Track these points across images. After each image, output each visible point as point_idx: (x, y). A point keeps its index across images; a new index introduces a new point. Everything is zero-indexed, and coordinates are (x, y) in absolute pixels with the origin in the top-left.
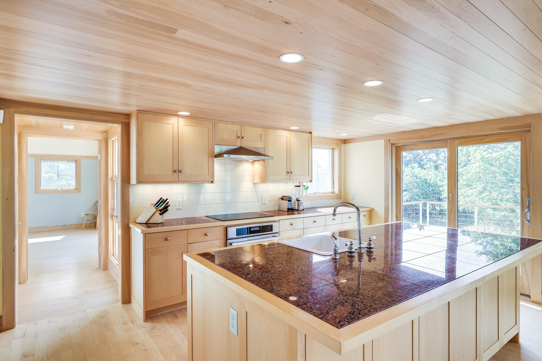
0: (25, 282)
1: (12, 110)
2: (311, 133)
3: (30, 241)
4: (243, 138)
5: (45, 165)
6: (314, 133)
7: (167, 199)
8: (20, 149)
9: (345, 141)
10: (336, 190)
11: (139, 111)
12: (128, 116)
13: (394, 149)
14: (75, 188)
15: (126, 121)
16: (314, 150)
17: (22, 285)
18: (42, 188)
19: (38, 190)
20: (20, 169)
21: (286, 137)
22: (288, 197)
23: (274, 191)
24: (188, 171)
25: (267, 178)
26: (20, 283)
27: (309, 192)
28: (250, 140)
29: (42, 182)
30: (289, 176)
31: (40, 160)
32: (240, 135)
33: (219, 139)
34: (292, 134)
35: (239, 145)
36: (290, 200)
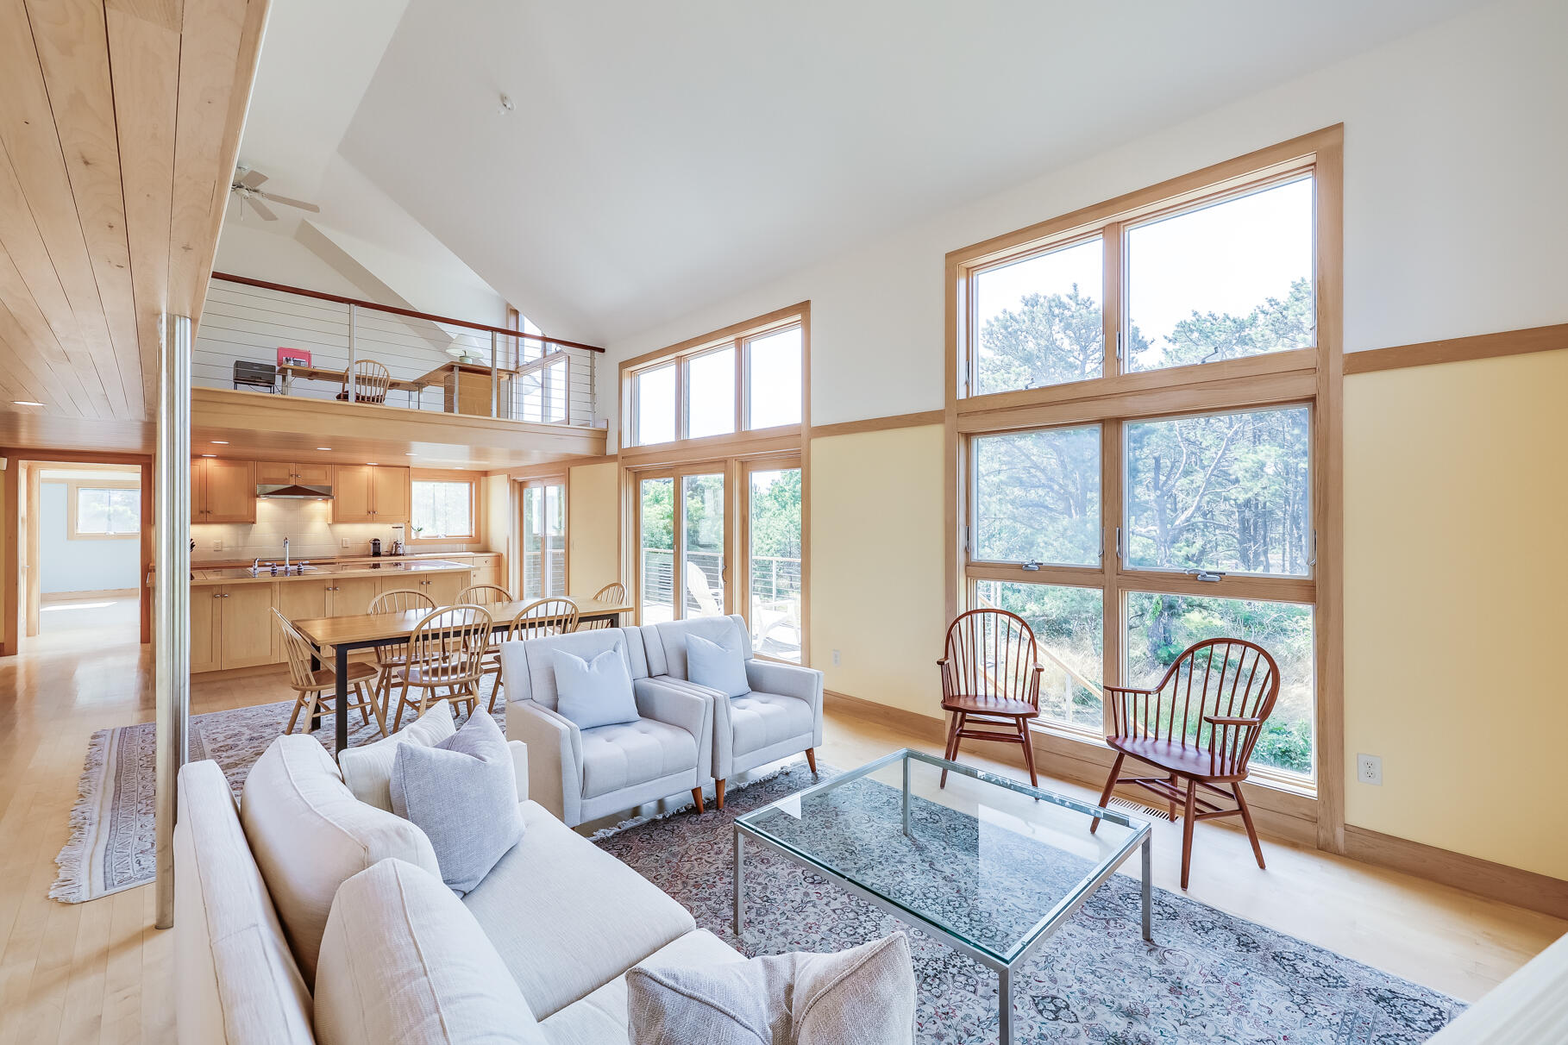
0: (34, 635)
1: (18, 457)
2: (409, 467)
4: (298, 476)
6: (412, 467)
9: (486, 473)
10: (474, 534)
13: (517, 486)
16: (414, 484)
17: (31, 638)
18: (79, 532)
19: (70, 535)
21: (366, 472)
22: (375, 540)
23: (361, 532)
24: (220, 511)
25: (337, 519)
26: (28, 635)
27: (422, 535)
28: (310, 477)
29: (80, 522)
30: (371, 516)
31: (78, 488)
32: (295, 474)
33: (263, 478)
34: (376, 470)
35: (292, 483)
36: (376, 543)
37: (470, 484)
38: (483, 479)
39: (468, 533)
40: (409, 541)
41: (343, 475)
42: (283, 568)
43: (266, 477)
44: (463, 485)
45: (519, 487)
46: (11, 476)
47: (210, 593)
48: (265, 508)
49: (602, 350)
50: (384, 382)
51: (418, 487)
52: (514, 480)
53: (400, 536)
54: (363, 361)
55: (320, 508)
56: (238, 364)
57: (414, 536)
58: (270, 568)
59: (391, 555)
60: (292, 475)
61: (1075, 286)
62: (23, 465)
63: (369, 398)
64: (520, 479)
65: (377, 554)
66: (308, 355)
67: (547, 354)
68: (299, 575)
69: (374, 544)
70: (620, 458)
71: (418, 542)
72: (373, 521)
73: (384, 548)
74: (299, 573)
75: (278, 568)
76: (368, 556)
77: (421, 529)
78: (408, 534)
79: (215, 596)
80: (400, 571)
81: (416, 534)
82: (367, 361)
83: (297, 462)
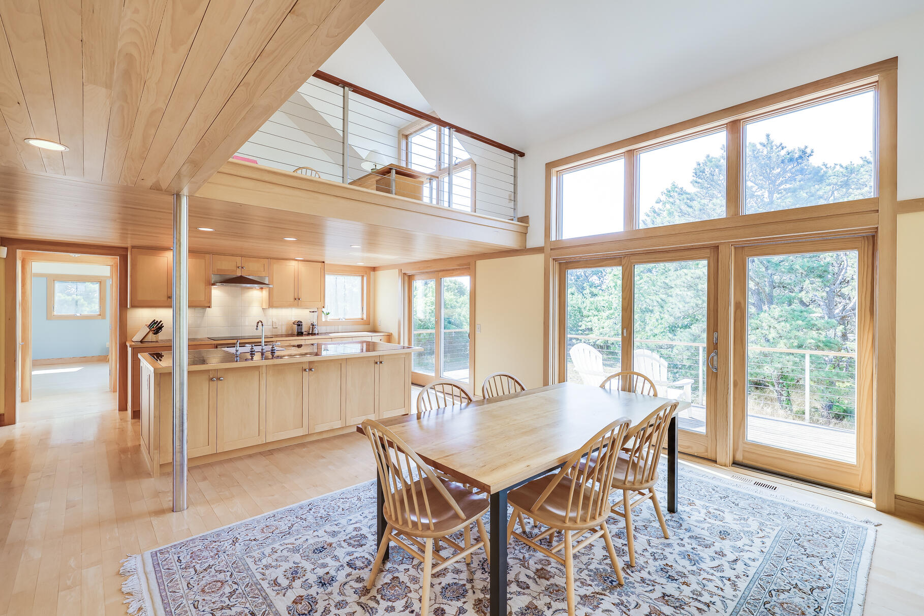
0: (27, 401)
1: (15, 246)
2: (324, 262)
3: (34, 373)
4: (243, 268)
5: (58, 286)
6: (326, 262)
7: (161, 321)
8: (24, 274)
9: (374, 269)
10: (365, 317)
11: (133, 247)
12: (126, 249)
13: (406, 278)
14: (99, 313)
15: (124, 253)
16: (327, 276)
17: (24, 404)
18: (55, 313)
19: (49, 315)
20: (24, 293)
21: (293, 266)
22: (299, 321)
23: (289, 315)
25: (272, 303)
26: (22, 401)
27: (330, 317)
28: (251, 269)
29: (56, 306)
30: (297, 301)
31: (54, 280)
32: (240, 265)
33: (217, 269)
34: (301, 264)
35: (239, 274)
36: (299, 324)
37: (363, 277)
38: (372, 273)
39: (360, 316)
40: (321, 323)
41: (276, 267)
43: (218, 268)
44: (356, 277)
45: (408, 279)
46: (10, 261)
47: (207, 377)
48: (218, 293)
49: (522, 155)
51: (330, 279)
52: (405, 274)
53: (313, 318)
54: (303, 168)
55: (256, 296)
57: (324, 319)
59: (309, 335)
60: (238, 267)
61: (768, 136)
62: (19, 253)
64: (410, 272)
65: (300, 334)
67: (442, 167)
70: (548, 250)
71: (326, 324)
72: (297, 306)
73: (304, 329)
76: (292, 335)
77: (329, 313)
78: (320, 317)
79: (211, 379)
81: (326, 318)
83: (242, 256)
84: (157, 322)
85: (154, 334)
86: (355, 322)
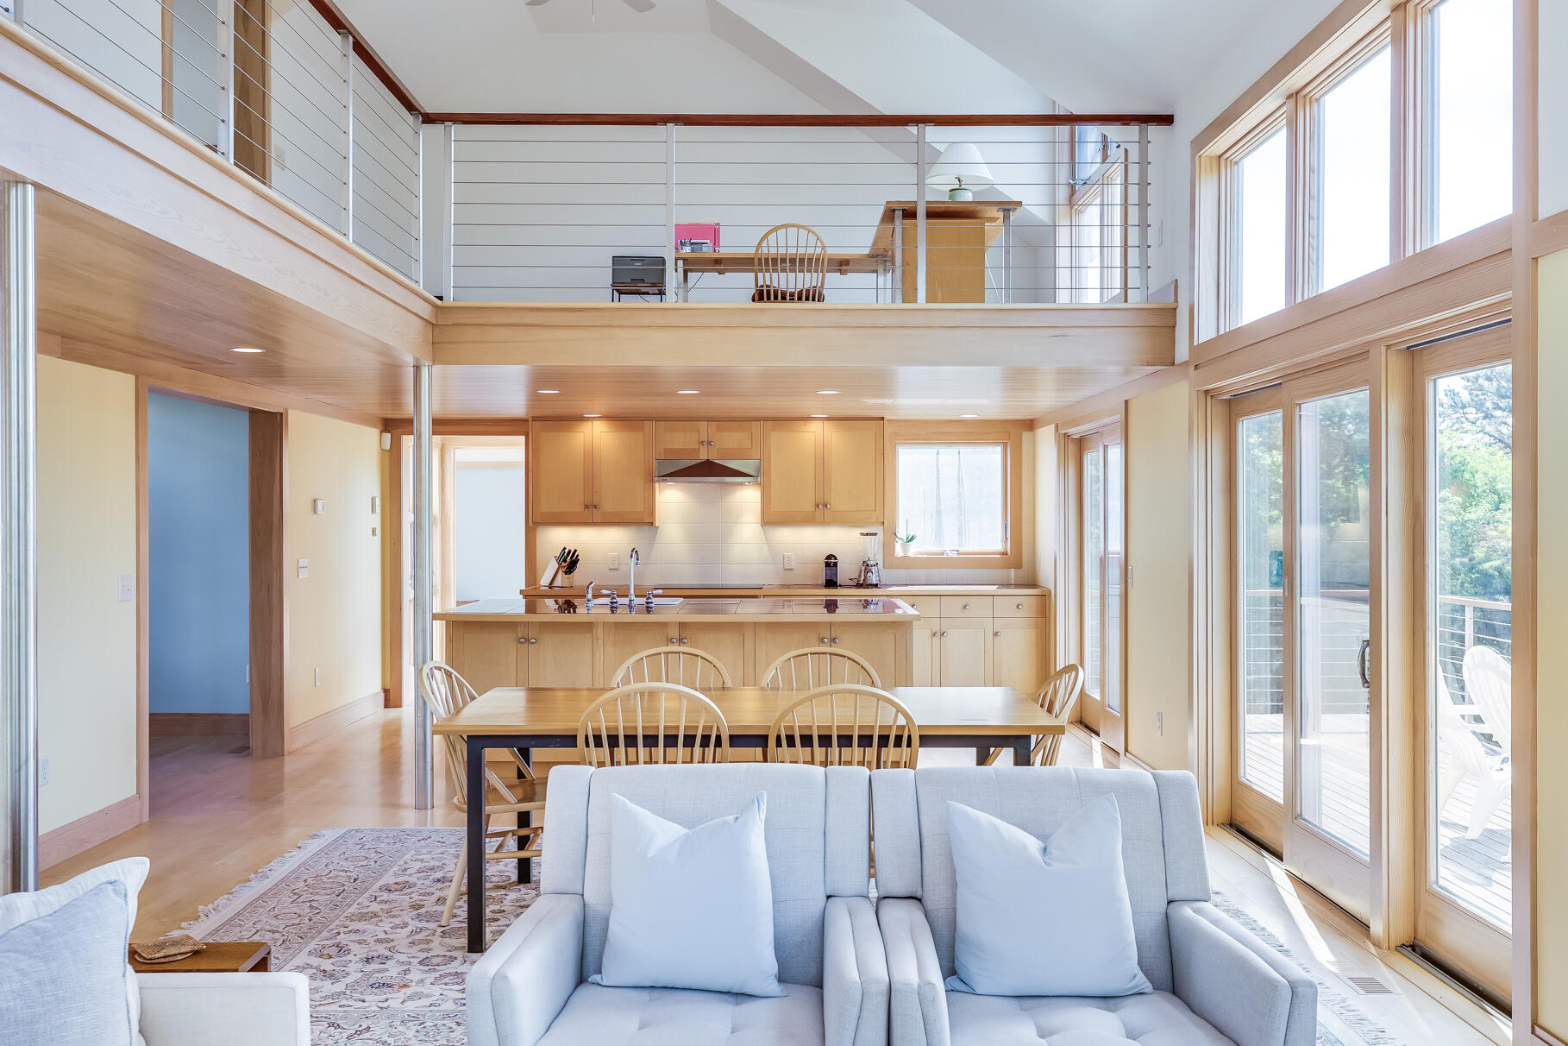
1: (399, 431)
2: (883, 419)
4: (710, 443)
6: (886, 418)
7: (575, 551)
9: (1029, 424)
10: (1009, 549)
11: (534, 419)
13: (1072, 447)
16: (900, 451)
21: (814, 433)
22: (829, 557)
23: (813, 543)
24: (608, 506)
27: (914, 550)
28: (727, 445)
30: (820, 513)
32: (705, 440)
33: (664, 449)
34: (828, 425)
35: (703, 457)
36: (831, 563)
37: (1005, 445)
38: (1026, 435)
39: (997, 547)
40: (890, 561)
41: (777, 439)
42: (625, 601)
43: (667, 447)
45: (1076, 448)
47: (514, 635)
48: (672, 499)
49: (1167, 120)
50: (818, 260)
51: (907, 458)
52: (1067, 436)
53: (872, 548)
55: (744, 500)
56: (616, 260)
57: (899, 551)
58: (607, 600)
59: (859, 586)
60: (701, 443)
62: (407, 440)
63: (792, 295)
65: (831, 583)
66: (714, 232)
68: (649, 612)
69: (827, 565)
70: (1192, 368)
71: (906, 562)
72: (823, 522)
73: (845, 571)
74: (648, 610)
75: (621, 601)
76: (816, 586)
77: (913, 538)
78: (888, 547)
79: (519, 642)
80: (873, 614)
81: (905, 549)
82: (786, 226)
83: (709, 419)
84: (569, 551)
85: (566, 573)
86: (981, 561)
